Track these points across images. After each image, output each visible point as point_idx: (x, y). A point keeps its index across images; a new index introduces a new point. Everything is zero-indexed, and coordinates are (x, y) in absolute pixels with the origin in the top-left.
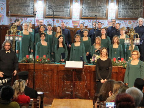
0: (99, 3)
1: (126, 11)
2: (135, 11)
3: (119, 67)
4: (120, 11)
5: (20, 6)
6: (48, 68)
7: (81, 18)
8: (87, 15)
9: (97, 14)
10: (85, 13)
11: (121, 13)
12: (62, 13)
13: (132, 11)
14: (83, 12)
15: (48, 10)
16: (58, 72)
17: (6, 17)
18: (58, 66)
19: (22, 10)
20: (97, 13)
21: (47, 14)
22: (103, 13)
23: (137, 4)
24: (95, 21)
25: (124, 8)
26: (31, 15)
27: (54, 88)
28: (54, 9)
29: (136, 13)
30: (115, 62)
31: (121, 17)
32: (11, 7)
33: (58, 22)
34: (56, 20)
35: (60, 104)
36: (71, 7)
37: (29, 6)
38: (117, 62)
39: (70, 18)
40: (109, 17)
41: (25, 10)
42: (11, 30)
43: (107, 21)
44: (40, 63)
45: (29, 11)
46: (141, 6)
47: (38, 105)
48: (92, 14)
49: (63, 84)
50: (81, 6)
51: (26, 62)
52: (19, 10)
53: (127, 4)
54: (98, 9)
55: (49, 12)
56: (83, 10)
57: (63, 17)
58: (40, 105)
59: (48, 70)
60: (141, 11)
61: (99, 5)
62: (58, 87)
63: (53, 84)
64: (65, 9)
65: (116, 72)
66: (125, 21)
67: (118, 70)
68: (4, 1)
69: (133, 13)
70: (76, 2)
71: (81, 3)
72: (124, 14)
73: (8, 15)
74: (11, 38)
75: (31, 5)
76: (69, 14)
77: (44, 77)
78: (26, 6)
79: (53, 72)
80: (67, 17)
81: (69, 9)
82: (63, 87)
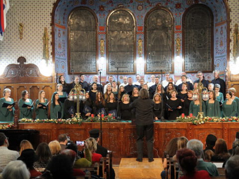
0: (164, 56)
1: (193, 64)
2: (203, 63)
3: (188, 124)
4: (187, 64)
5: (82, 63)
6: (114, 127)
7: (145, 73)
8: (152, 70)
9: (162, 69)
10: (150, 68)
11: (188, 66)
12: (126, 69)
13: (199, 63)
14: (148, 67)
15: (110, 67)
16: (124, 131)
17: (68, 76)
18: (124, 124)
19: (84, 68)
20: (162, 67)
21: (110, 70)
22: (169, 67)
23: (204, 56)
24: (161, 75)
25: (191, 61)
26: (93, 72)
27: (121, 147)
28: (117, 64)
29: (204, 66)
30: (184, 119)
31: (188, 71)
32: (73, 65)
33: (121, 78)
34: (119, 76)
35: (128, 163)
36: (135, 61)
37: (91, 63)
38: (185, 118)
39: (135, 73)
40: (175, 71)
41: (86, 67)
42: (75, 89)
43: (173, 75)
44: (105, 122)
45: (91, 68)
46: (209, 58)
47: (107, 163)
48: (157, 69)
49: (130, 143)
50: (145, 62)
51: (91, 121)
52: (81, 67)
53: (194, 56)
54: (163, 63)
55: (112, 68)
56: (148, 65)
57: (127, 73)
58: (109, 163)
59: (115, 129)
60: (209, 63)
61: (165, 58)
62: (125, 146)
63: (120, 143)
64: (129, 65)
65: (185, 129)
66: (193, 74)
67: (187, 126)
68: (65, 59)
69: (201, 66)
70: (140, 57)
71: (145, 58)
72: (192, 67)
73: (70, 73)
74: (75, 97)
75: (93, 62)
76: (133, 70)
77: (110, 136)
78: (88, 63)
79: (120, 131)
80: (130, 73)
81: (133, 65)
82: (130, 146)
